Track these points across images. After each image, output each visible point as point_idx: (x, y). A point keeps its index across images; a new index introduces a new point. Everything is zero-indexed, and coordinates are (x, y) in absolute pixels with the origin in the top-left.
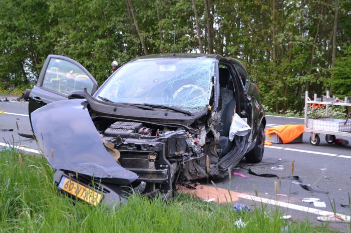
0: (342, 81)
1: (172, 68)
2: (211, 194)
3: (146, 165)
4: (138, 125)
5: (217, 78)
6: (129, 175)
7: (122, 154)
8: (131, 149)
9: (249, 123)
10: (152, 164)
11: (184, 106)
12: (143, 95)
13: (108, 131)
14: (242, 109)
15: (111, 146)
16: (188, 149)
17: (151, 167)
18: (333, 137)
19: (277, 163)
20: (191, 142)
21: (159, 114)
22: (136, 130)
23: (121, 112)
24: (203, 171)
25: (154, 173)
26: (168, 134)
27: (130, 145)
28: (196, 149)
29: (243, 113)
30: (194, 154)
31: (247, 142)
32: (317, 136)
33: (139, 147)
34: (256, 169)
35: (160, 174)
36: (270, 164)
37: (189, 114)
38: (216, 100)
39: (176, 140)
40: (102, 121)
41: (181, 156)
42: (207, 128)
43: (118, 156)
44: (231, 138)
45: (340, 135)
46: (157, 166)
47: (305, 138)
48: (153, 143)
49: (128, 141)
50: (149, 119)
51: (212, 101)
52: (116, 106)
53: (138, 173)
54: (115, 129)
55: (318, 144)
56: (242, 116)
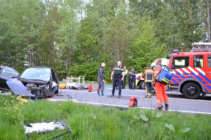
0: (72, 73)
1: (39, 71)
2: (51, 100)
3: (37, 93)
4: (34, 84)
5: (51, 73)
6: (34, 96)
7: (32, 91)
8: (34, 90)
9: (56, 83)
10: (39, 93)
11: (44, 80)
12: (30, 77)
13: (26, 86)
14: (55, 80)
15: (29, 89)
16: (46, 90)
17: (39, 94)
18: (73, 87)
19: (62, 93)
20: (47, 88)
21: (39, 82)
22: (34, 85)
23: (29, 81)
24: (48, 95)
25: (39, 95)
26: (42, 86)
27: (33, 89)
28: (48, 90)
29: (55, 81)
30: (47, 91)
31: (56, 88)
32: (70, 87)
33: (36, 89)
34: (58, 94)
35: (41, 95)
36: (60, 93)
37: (46, 82)
38: (51, 78)
39: (44, 88)
40: (25, 84)
41: (45, 91)
42: (49, 85)
43: (31, 92)
44: (53, 87)
45: (75, 86)
46: (40, 93)
47: (66, 87)
48: (39, 88)
49: (33, 88)
50: (36, 83)
51: (50, 79)
52: (27, 80)
53: (36, 95)
54: (28, 85)
55: (70, 89)
56: (55, 82)
